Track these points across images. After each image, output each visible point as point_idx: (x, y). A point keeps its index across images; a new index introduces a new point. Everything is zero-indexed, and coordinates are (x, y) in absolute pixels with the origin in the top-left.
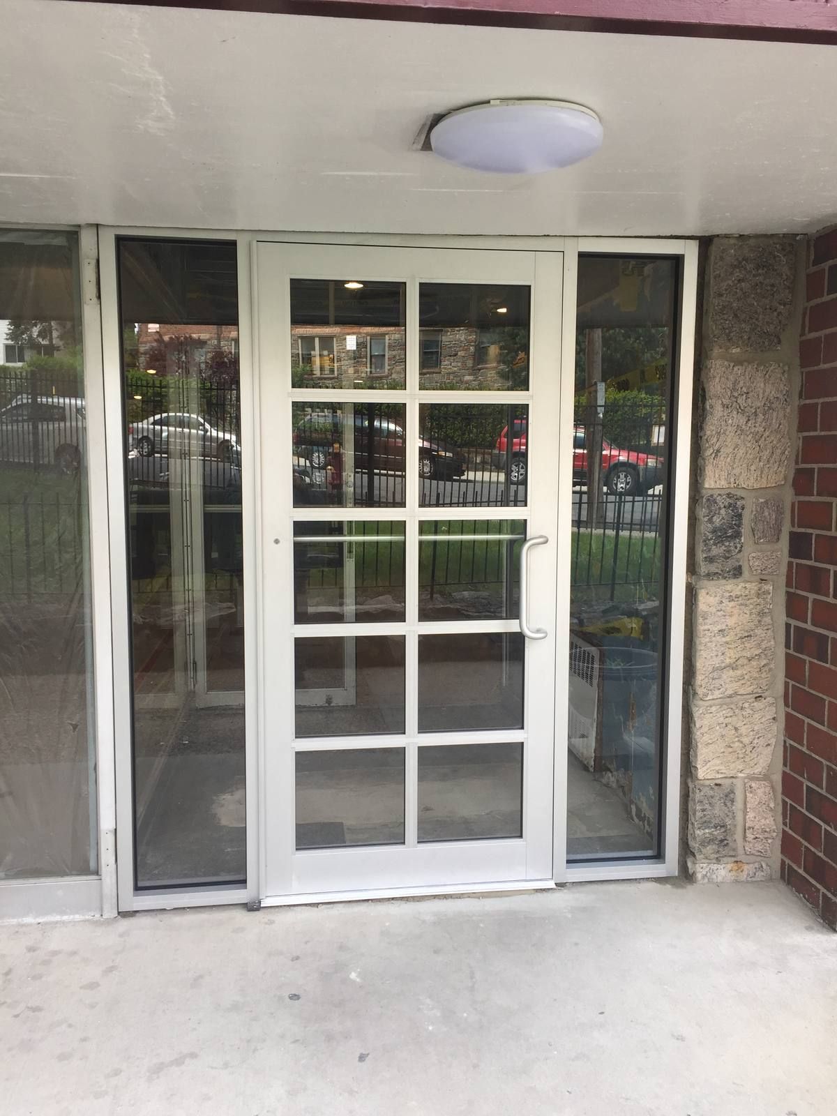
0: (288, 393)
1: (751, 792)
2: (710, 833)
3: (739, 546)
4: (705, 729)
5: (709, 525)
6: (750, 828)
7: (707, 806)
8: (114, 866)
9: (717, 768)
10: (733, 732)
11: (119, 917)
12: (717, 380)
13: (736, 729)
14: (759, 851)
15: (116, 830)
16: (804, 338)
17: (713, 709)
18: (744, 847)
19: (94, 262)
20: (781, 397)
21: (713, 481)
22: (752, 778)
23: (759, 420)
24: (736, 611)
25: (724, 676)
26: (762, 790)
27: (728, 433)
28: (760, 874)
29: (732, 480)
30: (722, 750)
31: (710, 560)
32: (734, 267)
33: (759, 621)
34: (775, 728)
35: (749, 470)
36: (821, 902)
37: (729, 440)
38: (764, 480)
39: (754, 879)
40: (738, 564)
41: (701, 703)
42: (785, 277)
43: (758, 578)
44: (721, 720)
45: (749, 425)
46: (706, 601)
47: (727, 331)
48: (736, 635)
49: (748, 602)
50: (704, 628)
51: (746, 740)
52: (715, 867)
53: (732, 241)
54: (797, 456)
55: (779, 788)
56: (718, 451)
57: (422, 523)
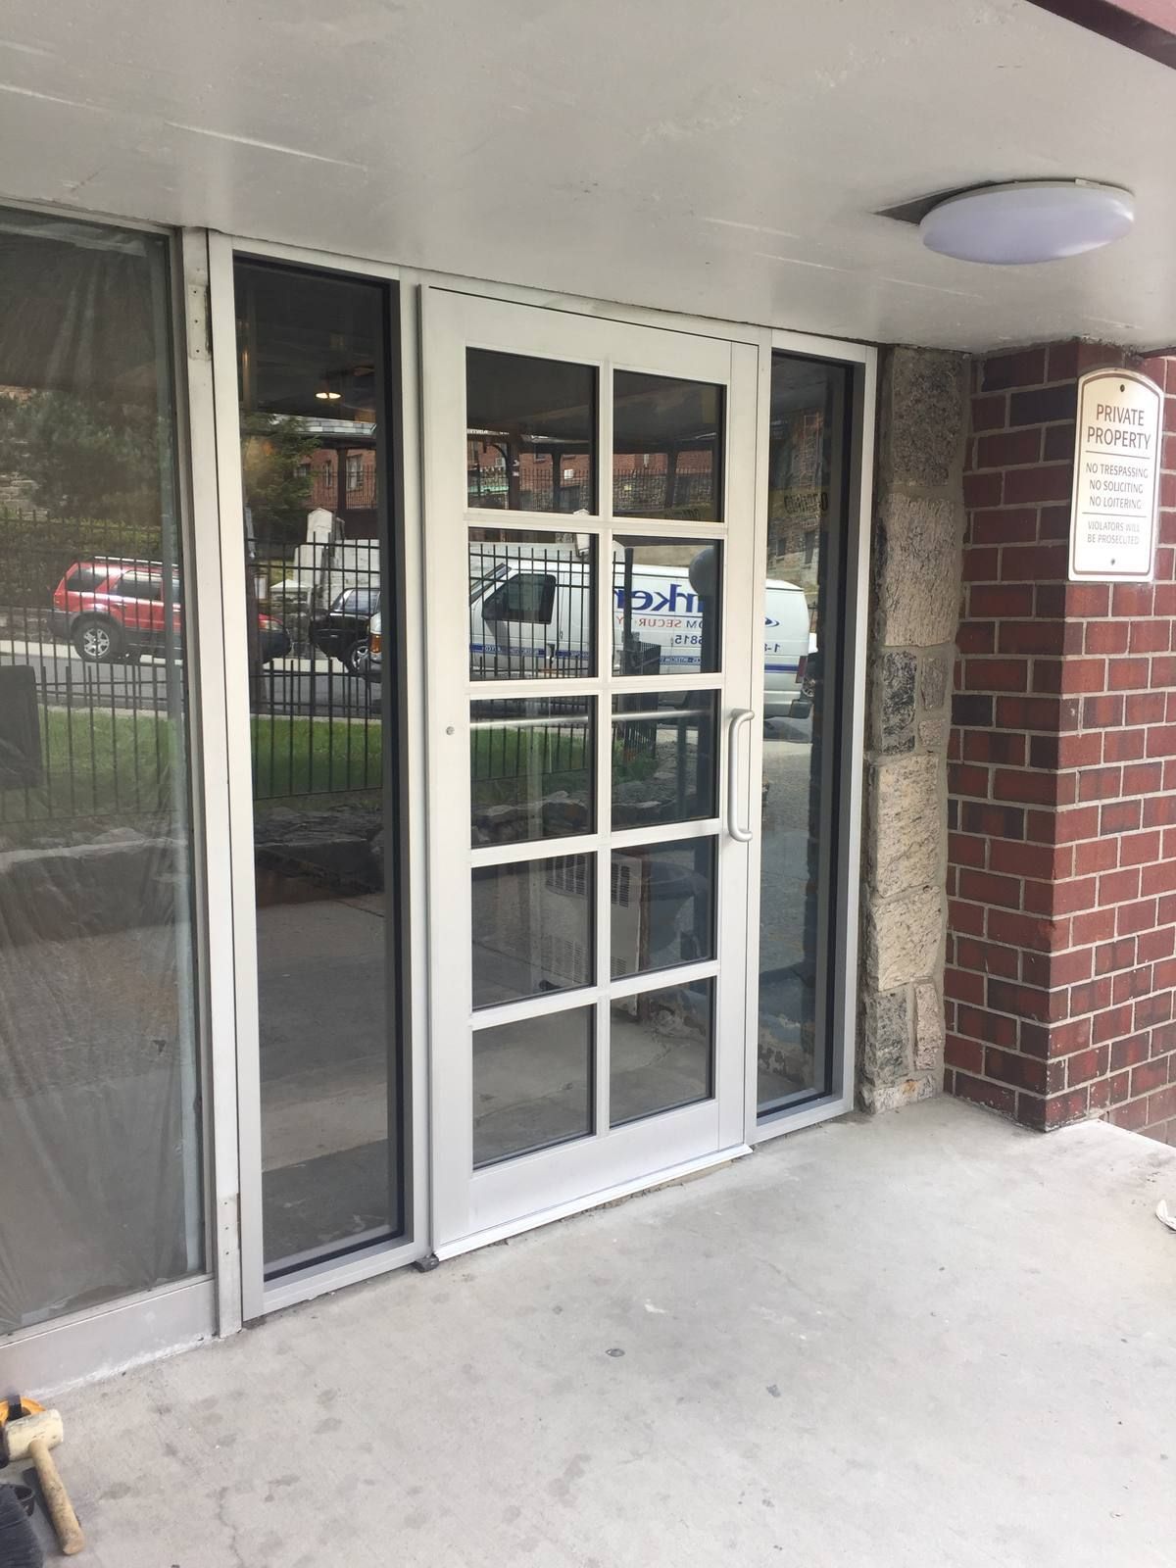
0: (465, 514)
1: (921, 998)
2: (890, 1053)
3: (911, 713)
4: (884, 931)
5: (889, 690)
6: (921, 1039)
7: (887, 1022)
8: (237, 1252)
9: (894, 975)
10: (906, 931)
11: (244, 1330)
12: (896, 518)
13: (909, 927)
14: (927, 1064)
15: (239, 1195)
16: (969, 473)
17: (892, 906)
18: (915, 1062)
19: (202, 290)
20: (949, 540)
21: (894, 638)
22: (920, 982)
23: (931, 566)
24: (910, 790)
25: (901, 867)
26: (929, 994)
27: (905, 580)
28: (928, 1090)
29: (908, 636)
30: (898, 953)
31: (889, 731)
32: (913, 384)
33: (928, 800)
34: (940, 920)
35: (922, 625)
36: (1016, 1104)
37: (906, 588)
38: (934, 637)
39: (923, 1097)
40: (912, 735)
41: (880, 901)
42: (955, 401)
43: (924, 750)
44: (898, 919)
45: (923, 572)
46: (886, 780)
47: (906, 460)
48: (909, 818)
49: (919, 779)
50: (885, 811)
51: (916, 939)
52: (890, 1091)
53: (911, 353)
54: (962, 609)
55: (941, 990)
56: (897, 602)
57: (615, 697)
